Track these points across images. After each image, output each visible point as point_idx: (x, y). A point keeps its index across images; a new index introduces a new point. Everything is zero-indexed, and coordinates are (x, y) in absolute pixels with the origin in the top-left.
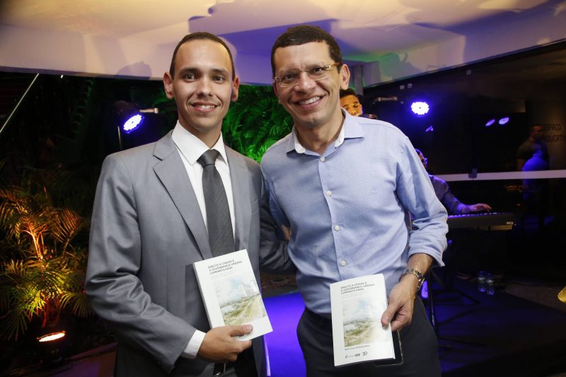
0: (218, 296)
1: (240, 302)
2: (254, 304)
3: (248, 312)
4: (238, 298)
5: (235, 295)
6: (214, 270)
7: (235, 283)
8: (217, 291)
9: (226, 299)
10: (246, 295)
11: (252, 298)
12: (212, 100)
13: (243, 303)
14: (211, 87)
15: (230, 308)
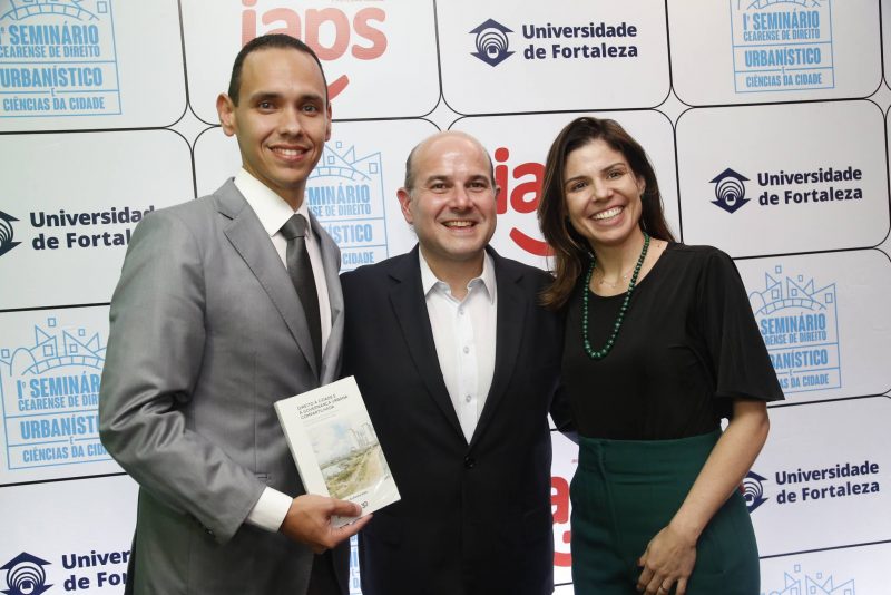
0: (316, 452)
1: (349, 459)
2: (371, 460)
3: (363, 472)
4: (346, 453)
5: (341, 449)
6: (308, 411)
7: (340, 431)
8: (314, 445)
9: (328, 455)
10: (358, 448)
11: (367, 451)
12: (303, 141)
13: (355, 459)
14: (299, 121)
15: (336, 469)
